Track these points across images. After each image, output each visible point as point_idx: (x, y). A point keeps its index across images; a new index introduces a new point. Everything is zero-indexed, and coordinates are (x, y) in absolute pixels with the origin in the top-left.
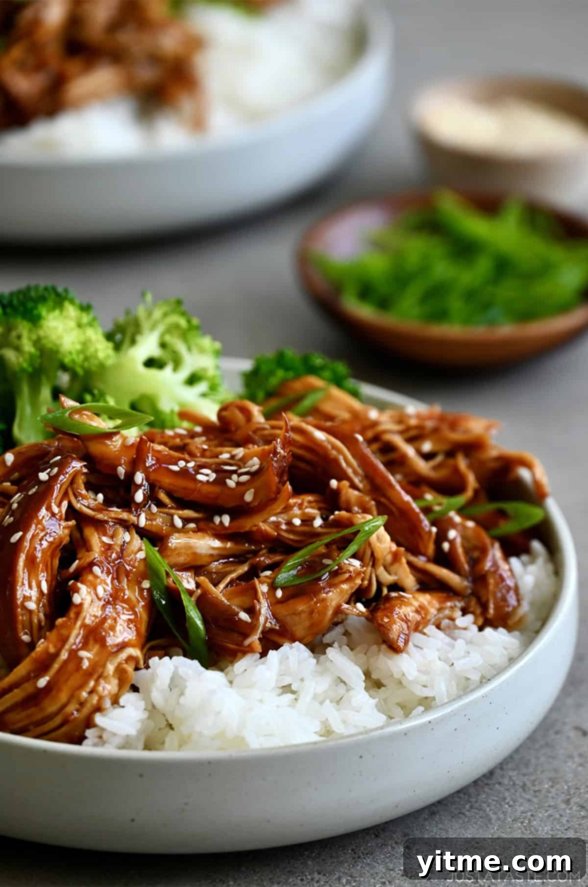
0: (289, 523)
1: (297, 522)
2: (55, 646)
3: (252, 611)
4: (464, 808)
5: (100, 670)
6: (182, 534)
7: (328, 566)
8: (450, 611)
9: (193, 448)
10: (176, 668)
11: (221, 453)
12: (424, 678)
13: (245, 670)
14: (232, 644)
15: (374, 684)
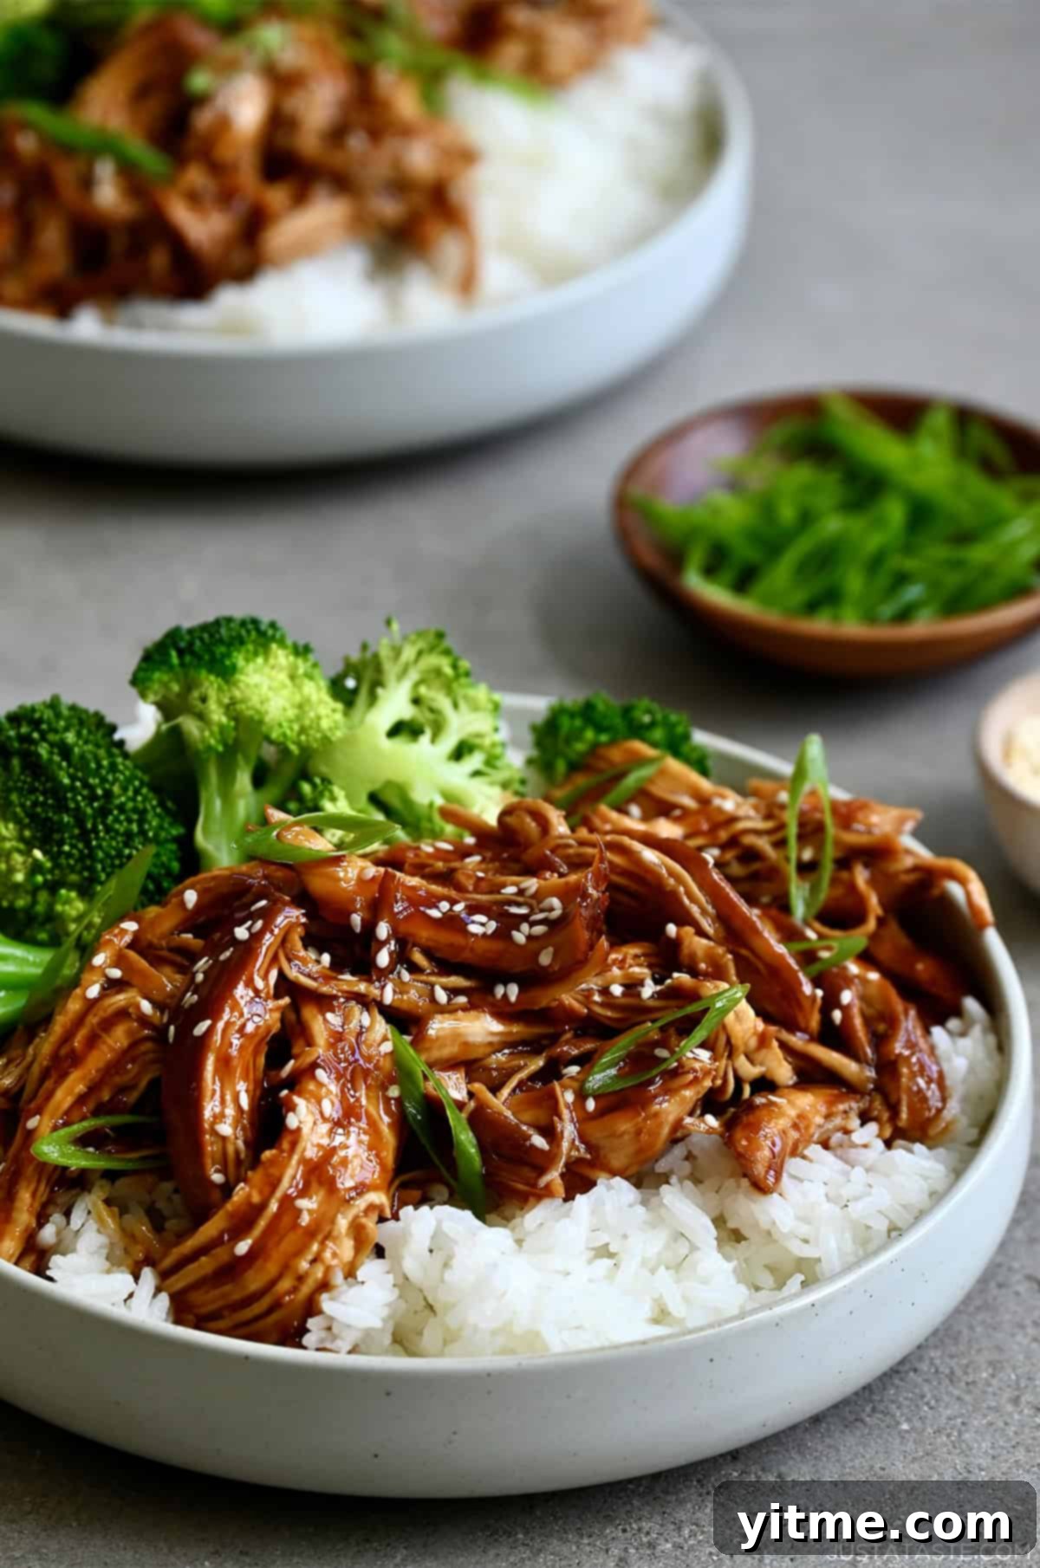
0: (605, 991)
1: (617, 990)
2: (261, 1192)
3: (550, 1133)
4: (863, 1411)
5: (327, 1229)
6: (446, 1016)
7: (665, 1060)
8: (843, 1119)
9: (461, 877)
10: (439, 1223)
11: (504, 886)
12: (804, 1230)
13: (541, 1224)
14: (521, 1183)
15: (731, 1235)
